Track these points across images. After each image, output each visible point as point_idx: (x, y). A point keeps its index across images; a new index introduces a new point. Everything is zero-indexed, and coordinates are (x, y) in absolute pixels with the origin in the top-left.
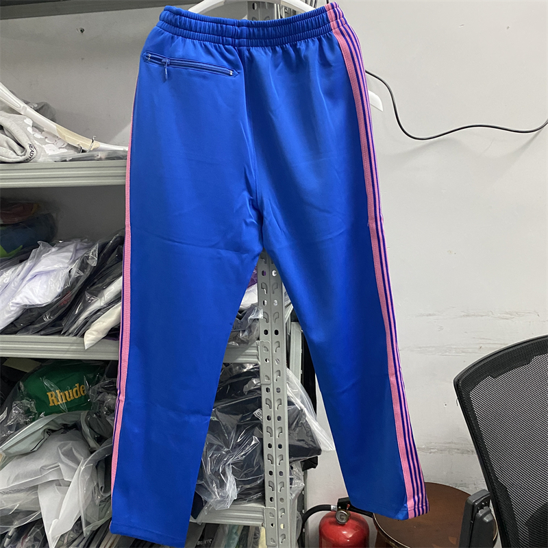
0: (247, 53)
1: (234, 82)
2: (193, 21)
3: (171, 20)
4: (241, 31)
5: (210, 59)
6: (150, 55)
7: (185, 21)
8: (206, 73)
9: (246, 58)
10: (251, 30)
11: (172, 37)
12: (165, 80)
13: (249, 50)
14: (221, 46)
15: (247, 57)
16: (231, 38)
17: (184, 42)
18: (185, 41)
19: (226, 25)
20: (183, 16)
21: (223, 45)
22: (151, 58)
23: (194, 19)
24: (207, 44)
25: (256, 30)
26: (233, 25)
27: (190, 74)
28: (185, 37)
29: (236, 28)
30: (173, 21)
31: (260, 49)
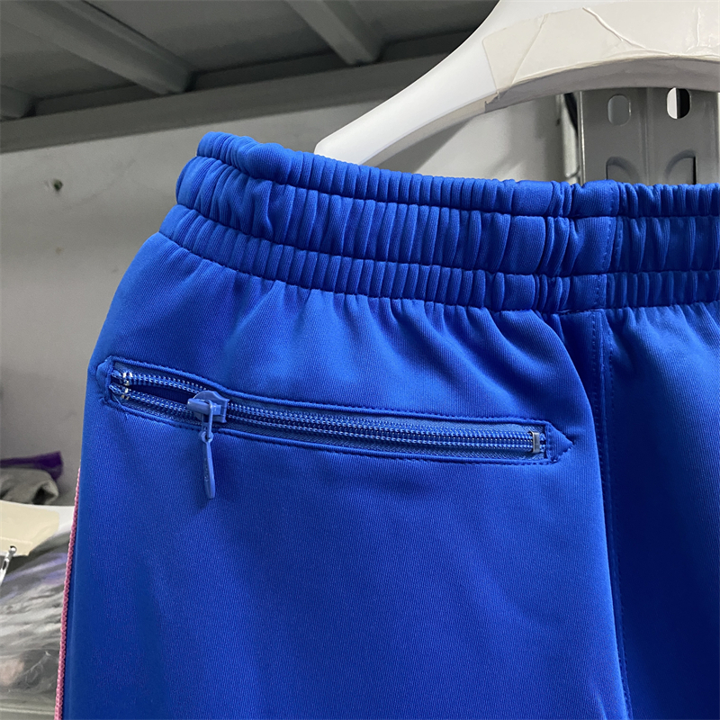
0: (609, 340)
1: (551, 490)
2: (342, 205)
3: (229, 206)
4: (590, 239)
5: (432, 390)
6: (128, 375)
7: (301, 207)
8: (415, 463)
9: (604, 365)
10: (640, 232)
11: (239, 288)
12: (202, 499)
13: (619, 326)
14: (484, 314)
15: (613, 360)
16: (537, 272)
17: (298, 306)
18: (303, 301)
19: (514, 213)
20: (290, 180)
21: (494, 309)
22: (135, 387)
23: (345, 194)
24: (416, 309)
25: (663, 230)
26: (550, 210)
27: (330, 476)
28: (304, 281)
29: (565, 224)
30: (241, 208)
31: (676, 317)
